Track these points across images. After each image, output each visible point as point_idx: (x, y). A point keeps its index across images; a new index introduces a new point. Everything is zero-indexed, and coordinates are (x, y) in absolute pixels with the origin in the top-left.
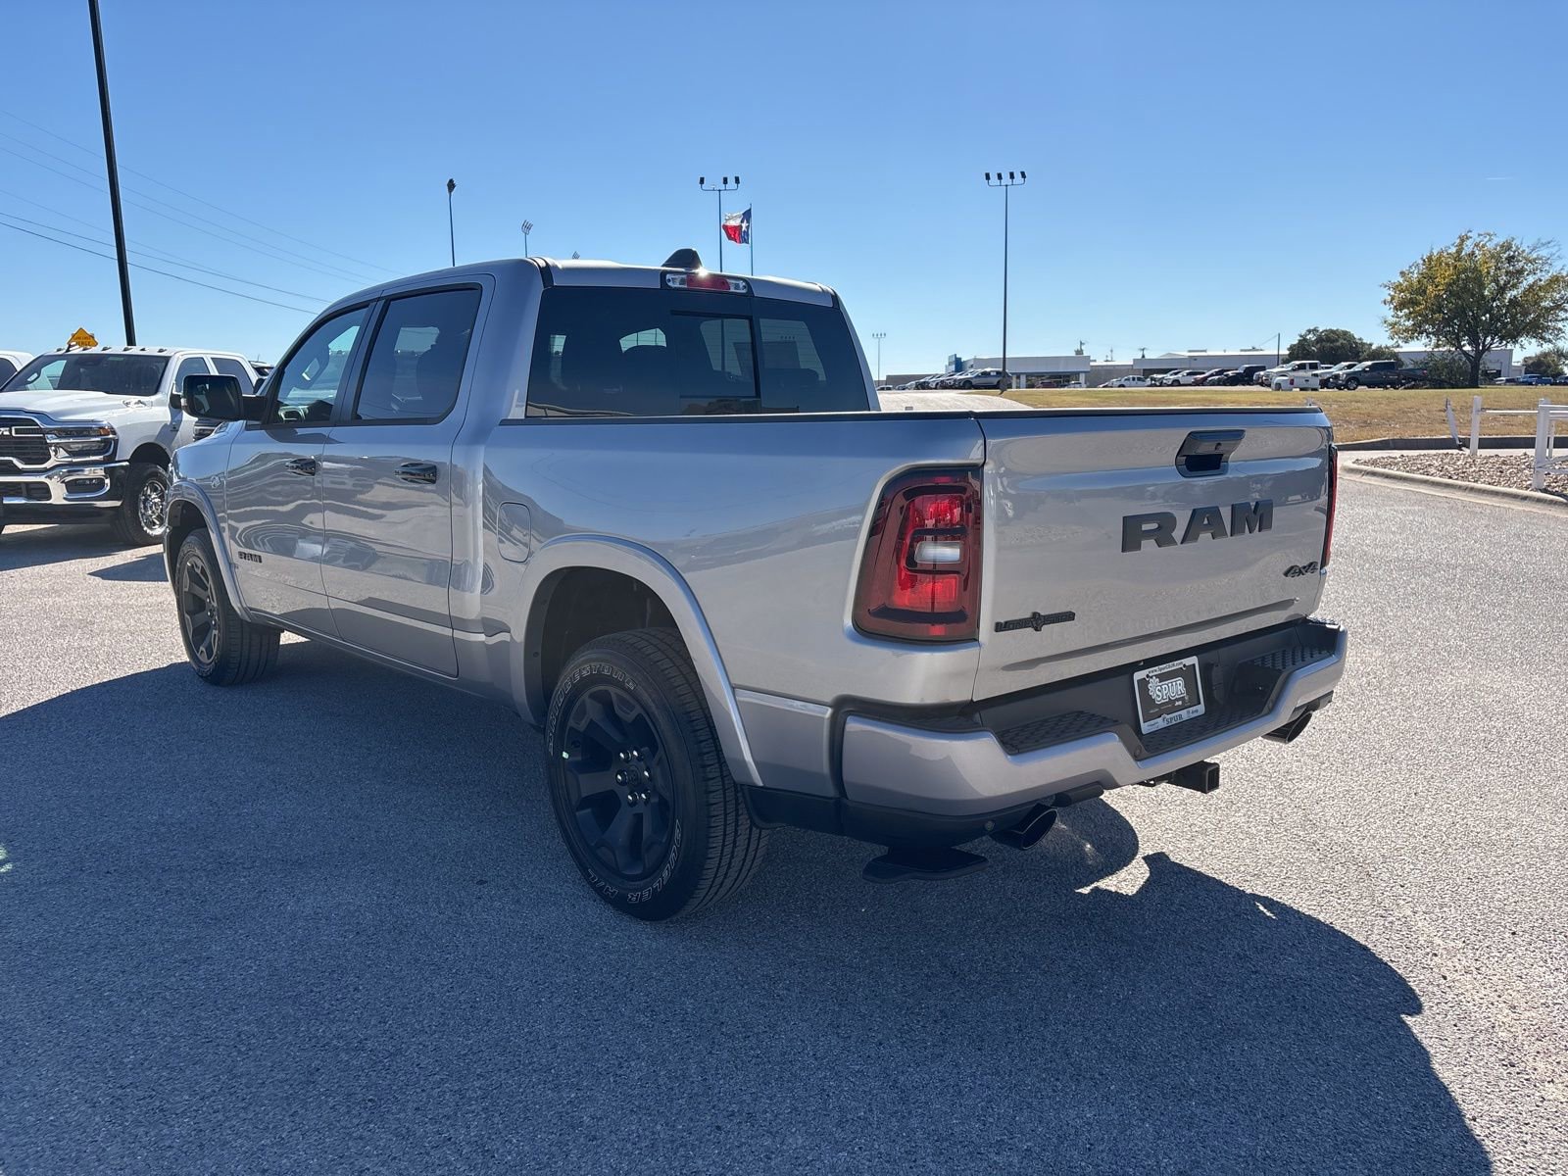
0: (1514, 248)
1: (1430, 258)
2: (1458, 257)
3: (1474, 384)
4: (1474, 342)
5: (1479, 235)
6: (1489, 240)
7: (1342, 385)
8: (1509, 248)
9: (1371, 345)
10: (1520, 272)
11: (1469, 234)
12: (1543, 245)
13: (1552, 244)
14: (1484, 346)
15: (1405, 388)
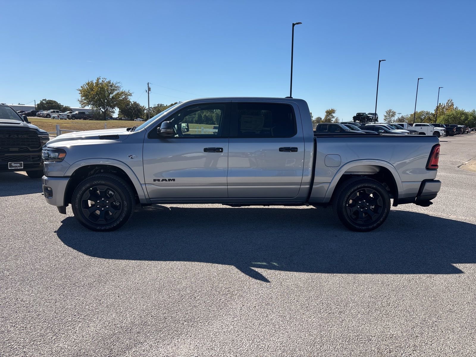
0: (111, 83)
1: (89, 83)
2: (97, 84)
3: (105, 119)
4: (104, 108)
5: (102, 78)
6: (105, 80)
7: (70, 118)
8: (110, 83)
9: (63, 106)
10: (114, 90)
11: (100, 78)
12: (118, 83)
13: (120, 83)
14: (106, 109)
15: (89, 120)
